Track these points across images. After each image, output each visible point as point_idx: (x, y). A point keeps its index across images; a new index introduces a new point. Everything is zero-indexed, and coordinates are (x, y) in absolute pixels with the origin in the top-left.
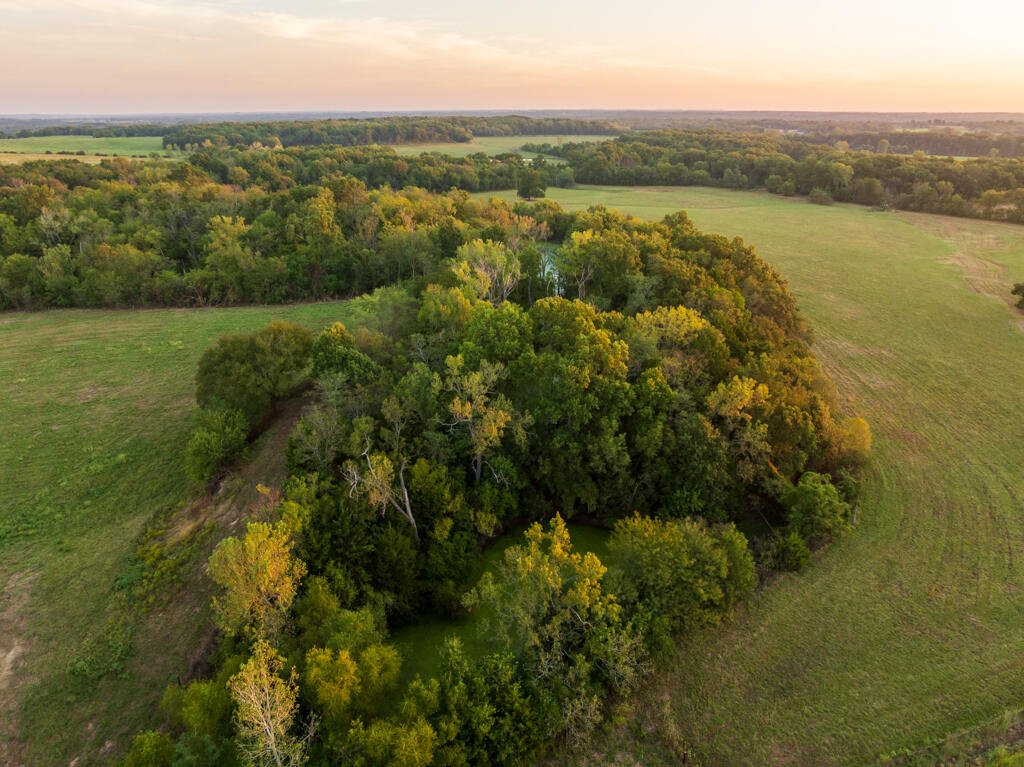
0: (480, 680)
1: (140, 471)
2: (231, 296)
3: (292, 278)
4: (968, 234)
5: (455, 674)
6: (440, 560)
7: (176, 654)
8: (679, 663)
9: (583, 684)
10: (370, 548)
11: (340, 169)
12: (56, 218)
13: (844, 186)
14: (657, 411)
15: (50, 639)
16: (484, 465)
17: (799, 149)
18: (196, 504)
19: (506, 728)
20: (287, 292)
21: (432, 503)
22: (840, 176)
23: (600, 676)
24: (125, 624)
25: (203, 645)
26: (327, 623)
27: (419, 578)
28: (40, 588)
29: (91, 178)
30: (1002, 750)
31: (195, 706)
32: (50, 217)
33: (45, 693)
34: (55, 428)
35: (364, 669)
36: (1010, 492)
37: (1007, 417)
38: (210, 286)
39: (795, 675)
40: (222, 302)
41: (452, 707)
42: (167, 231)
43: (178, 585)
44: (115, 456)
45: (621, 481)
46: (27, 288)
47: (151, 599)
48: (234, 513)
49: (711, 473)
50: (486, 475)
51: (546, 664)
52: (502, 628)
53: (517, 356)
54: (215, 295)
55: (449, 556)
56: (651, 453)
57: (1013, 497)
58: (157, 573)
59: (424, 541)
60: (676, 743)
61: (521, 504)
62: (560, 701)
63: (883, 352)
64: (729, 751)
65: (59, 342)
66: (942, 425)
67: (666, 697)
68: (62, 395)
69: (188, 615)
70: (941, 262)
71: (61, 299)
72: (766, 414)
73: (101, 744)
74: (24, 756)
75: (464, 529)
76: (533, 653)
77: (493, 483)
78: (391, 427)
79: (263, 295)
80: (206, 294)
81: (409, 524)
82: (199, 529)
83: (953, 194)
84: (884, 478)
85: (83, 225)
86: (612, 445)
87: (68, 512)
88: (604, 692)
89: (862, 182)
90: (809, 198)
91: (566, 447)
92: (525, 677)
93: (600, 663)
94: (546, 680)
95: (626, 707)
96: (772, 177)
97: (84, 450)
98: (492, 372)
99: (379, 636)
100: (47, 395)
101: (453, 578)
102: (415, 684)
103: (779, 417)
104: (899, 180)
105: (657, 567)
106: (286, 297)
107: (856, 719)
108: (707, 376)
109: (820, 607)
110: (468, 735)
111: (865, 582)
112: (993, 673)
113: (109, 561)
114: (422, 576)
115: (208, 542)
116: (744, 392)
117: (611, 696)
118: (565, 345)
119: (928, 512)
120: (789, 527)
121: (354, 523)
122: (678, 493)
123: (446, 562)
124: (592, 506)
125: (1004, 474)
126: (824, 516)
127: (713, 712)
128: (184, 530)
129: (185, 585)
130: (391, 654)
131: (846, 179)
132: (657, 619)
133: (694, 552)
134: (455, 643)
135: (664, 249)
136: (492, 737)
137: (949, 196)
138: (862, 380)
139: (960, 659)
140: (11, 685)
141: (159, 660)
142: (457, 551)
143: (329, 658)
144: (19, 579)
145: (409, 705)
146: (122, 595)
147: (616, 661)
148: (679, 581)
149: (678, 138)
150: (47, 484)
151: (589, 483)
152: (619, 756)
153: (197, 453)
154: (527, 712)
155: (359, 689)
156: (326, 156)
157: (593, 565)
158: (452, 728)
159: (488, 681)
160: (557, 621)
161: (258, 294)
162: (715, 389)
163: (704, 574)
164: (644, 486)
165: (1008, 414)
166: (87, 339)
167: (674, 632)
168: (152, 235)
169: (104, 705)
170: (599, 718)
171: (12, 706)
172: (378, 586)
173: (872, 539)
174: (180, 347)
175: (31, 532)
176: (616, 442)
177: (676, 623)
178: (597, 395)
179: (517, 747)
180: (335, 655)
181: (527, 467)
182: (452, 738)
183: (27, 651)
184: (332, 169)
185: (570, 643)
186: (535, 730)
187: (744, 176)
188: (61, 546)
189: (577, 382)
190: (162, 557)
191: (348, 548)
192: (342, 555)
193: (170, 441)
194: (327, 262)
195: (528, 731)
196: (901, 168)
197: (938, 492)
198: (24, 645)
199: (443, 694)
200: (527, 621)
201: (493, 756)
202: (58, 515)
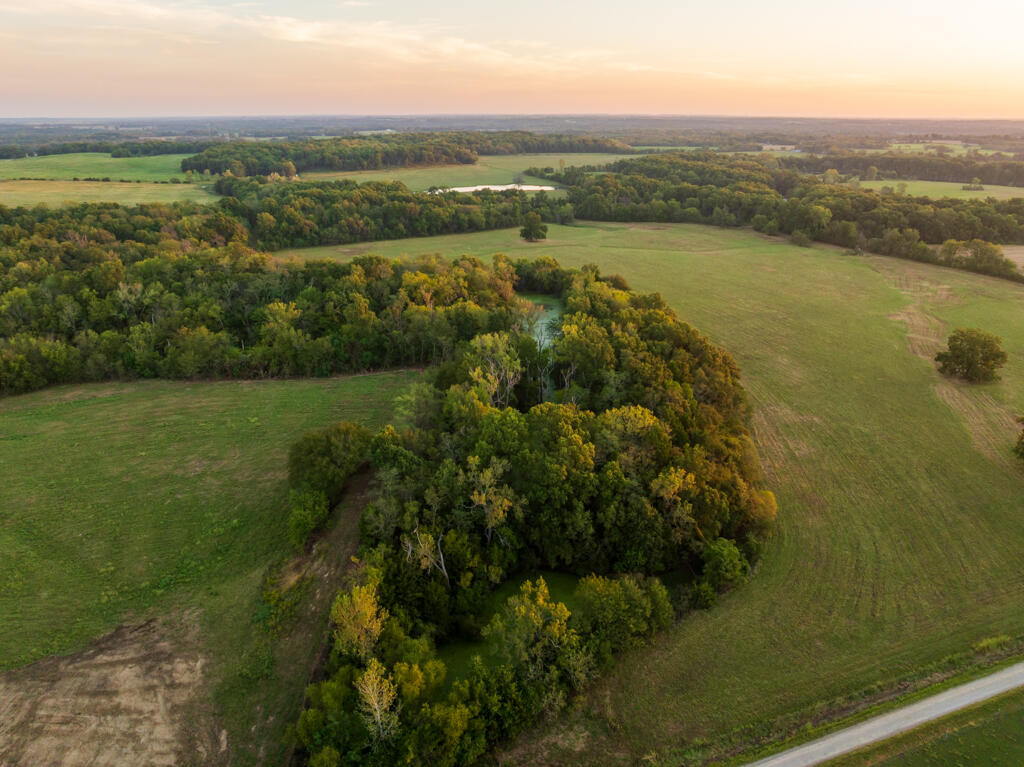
0: (493, 681)
1: (250, 533)
2: (286, 370)
3: (335, 355)
4: (926, 284)
5: (478, 677)
6: (465, 602)
7: (301, 664)
8: (618, 671)
9: (554, 684)
10: (420, 595)
11: (358, 212)
12: (130, 292)
13: (823, 227)
14: (615, 493)
15: (220, 655)
16: (493, 532)
17: (790, 178)
18: (297, 561)
19: (508, 709)
20: (332, 366)
21: (458, 562)
22: (820, 218)
23: (565, 679)
24: (266, 645)
25: (318, 658)
26: (401, 647)
27: (451, 614)
28: (205, 620)
29: (135, 229)
30: (809, 725)
31: (329, 695)
32: (125, 291)
33: (227, 688)
34: (179, 496)
35: (427, 675)
36: (876, 547)
37: (895, 481)
38: (270, 360)
39: (691, 680)
40: (279, 375)
41: (477, 696)
42: (225, 305)
43: (296, 619)
44: (229, 520)
45: (588, 544)
46: (119, 362)
47: (279, 628)
48: (326, 568)
49: (650, 540)
50: (495, 538)
51: (532, 671)
52: (506, 649)
53: (517, 451)
54: (274, 369)
55: (471, 599)
56: (608, 525)
57: (877, 552)
58: (280, 611)
59: (454, 589)
60: (610, 720)
61: (520, 559)
62: (540, 694)
63: (815, 419)
64: (643, 725)
65: (160, 417)
66: (843, 490)
67: (608, 693)
68: (176, 468)
69: (305, 639)
70: (891, 318)
71: (147, 372)
72: (692, 495)
73: (267, 718)
74: (223, 723)
75: (480, 579)
76: (524, 664)
77: (499, 545)
78: (429, 508)
79: (313, 371)
80: (266, 369)
81: (444, 577)
82: (303, 579)
83: (919, 240)
84: (786, 536)
85: (153, 298)
86: (581, 519)
87: (208, 565)
88: (567, 689)
89: (839, 224)
90: (790, 237)
91: (550, 520)
92: (520, 679)
93: (565, 671)
94: (532, 681)
95: (582, 698)
96: (758, 216)
97: (206, 515)
98: (499, 466)
99: (433, 653)
100: (165, 467)
101: (474, 614)
102: (456, 683)
103: (701, 497)
104: (874, 223)
105: (604, 610)
106: (331, 372)
107: (724, 707)
108: (654, 463)
109: (717, 635)
110: (486, 712)
111: (752, 618)
112: (819, 679)
113: (246, 602)
114: (453, 612)
115: (311, 589)
116: (675, 480)
117: (572, 692)
118: (550, 445)
119: (810, 565)
120: (704, 578)
121: (409, 578)
122: (628, 553)
123: (468, 601)
124: (569, 560)
125: (877, 534)
126: (727, 571)
127: (636, 702)
128: (292, 579)
129: (300, 619)
130: (440, 665)
131: (824, 221)
132: (603, 644)
133: (629, 600)
134: (478, 658)
135: (633, 344)
136: (500, 714)
137: (916, 242)
138: (791, 447)
139: (802, 670)
140: (205, 683)
141: (292, 668)
142: (476, 594)
143: (406, 669)
144: (190, 614)
145: (453, 696)
146: (260, 625)
147: (575, 670)
148: (618, 620)
149: (674, 167)
150: (186, 542)
151: (567, 545)
152: (576, 727)
153: (298, 526)
154: (520, 700)
155: (424, 687)
156: (344, 198)
157: (563, 610)
158: (477, 709)
159: (498, 681)
160: (539, 645)
161: (308, 369)
162: (657, 477)
163: (635, 614)
164: (605, 547)
165: (898, 479)
166: (181, 414)
167: (614, 651)
168: (215, 310)
169: (263, 696)
170: (563, 704)
171: (209, 695)
172: (425, 620)
173: (765, 585)
174: (259, 424)
175: (187, 580)
176: (583, 518)
177: (615, 646)
178: (572, 485)
179: (514, 720)
180: (410, 668)
181: (523, 534)
182: (476, 714)
183: (208, 661)
184: (350, 212)
185: (547, 659)
186: (525, 710)
187: (732, 215)
188: (210, 591)
189: (558, 475)
190: (280, 600)
191: (405, 595)
192: (402, 600)
193: (267, 509)
194: (363, 341)
195: (520, 711)
196: (875, 211)
197: (823, 548)
198: (206, 658)
199: (471, 689)
200: (521, 645)
201: (501, 725)
202: (201, 568)
